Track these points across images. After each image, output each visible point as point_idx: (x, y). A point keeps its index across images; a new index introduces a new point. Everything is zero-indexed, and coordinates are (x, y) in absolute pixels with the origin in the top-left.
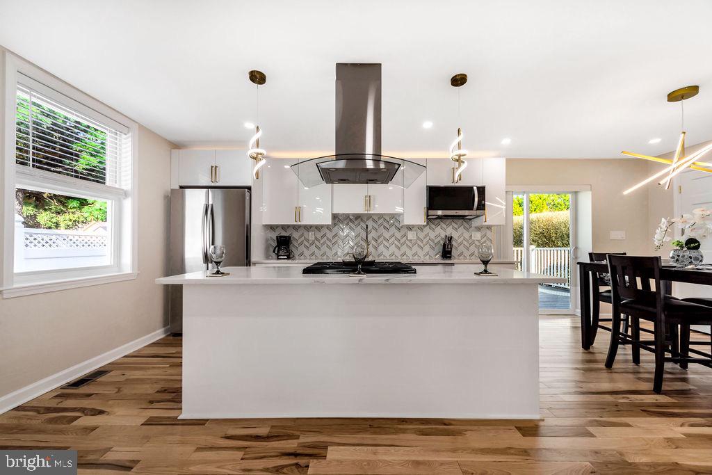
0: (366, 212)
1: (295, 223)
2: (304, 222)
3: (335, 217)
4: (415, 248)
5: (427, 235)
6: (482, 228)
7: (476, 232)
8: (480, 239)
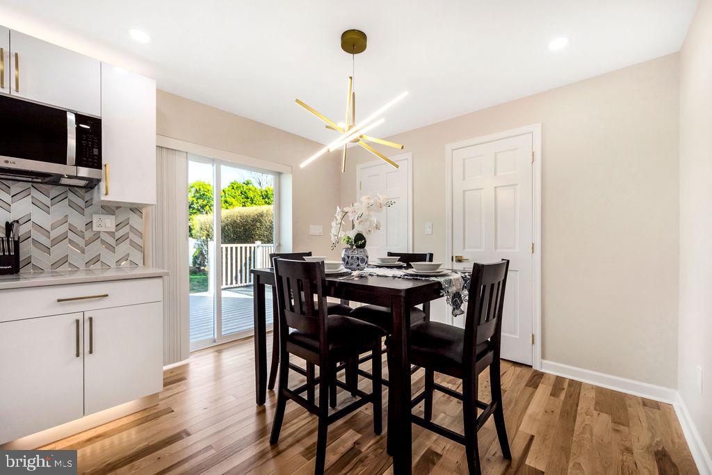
6: (118, 208)
7: (103, 217)
8: (114, 230)
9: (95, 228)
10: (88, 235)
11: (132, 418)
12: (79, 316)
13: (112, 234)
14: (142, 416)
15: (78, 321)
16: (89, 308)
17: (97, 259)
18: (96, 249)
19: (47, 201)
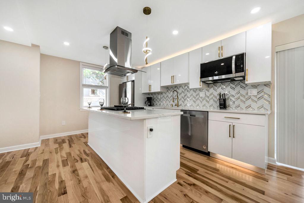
0: (172, 84)
4: (204, 102)
5: (212, 94)
6: (258, 85)
7: (252, 90)
8: (256, 94)
9: (249, 94)
10: (246, 97)
11: (250, 172)
12: (231, 124)
13: (256, 96)
14: (254, 174)
15: (230, 125)
16: (234, 122)
17: (249, 106)
18: (249, 102)
19: (225, 87)
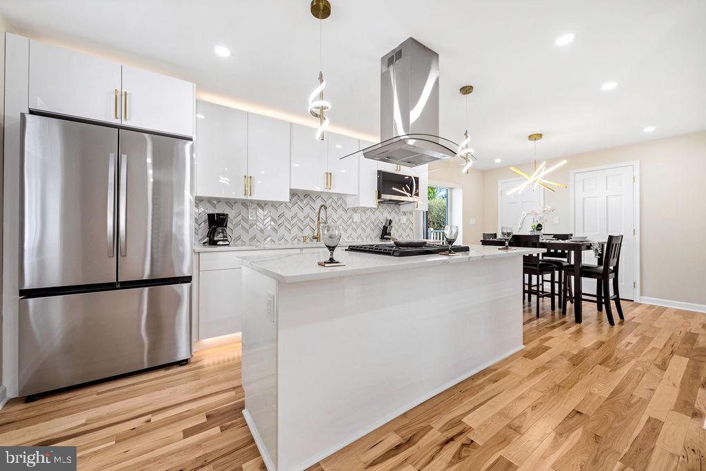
0: (326, 191)
1: (244, 198)
2: (256, 196)
3: (294, 193)
4: (359, 231)
